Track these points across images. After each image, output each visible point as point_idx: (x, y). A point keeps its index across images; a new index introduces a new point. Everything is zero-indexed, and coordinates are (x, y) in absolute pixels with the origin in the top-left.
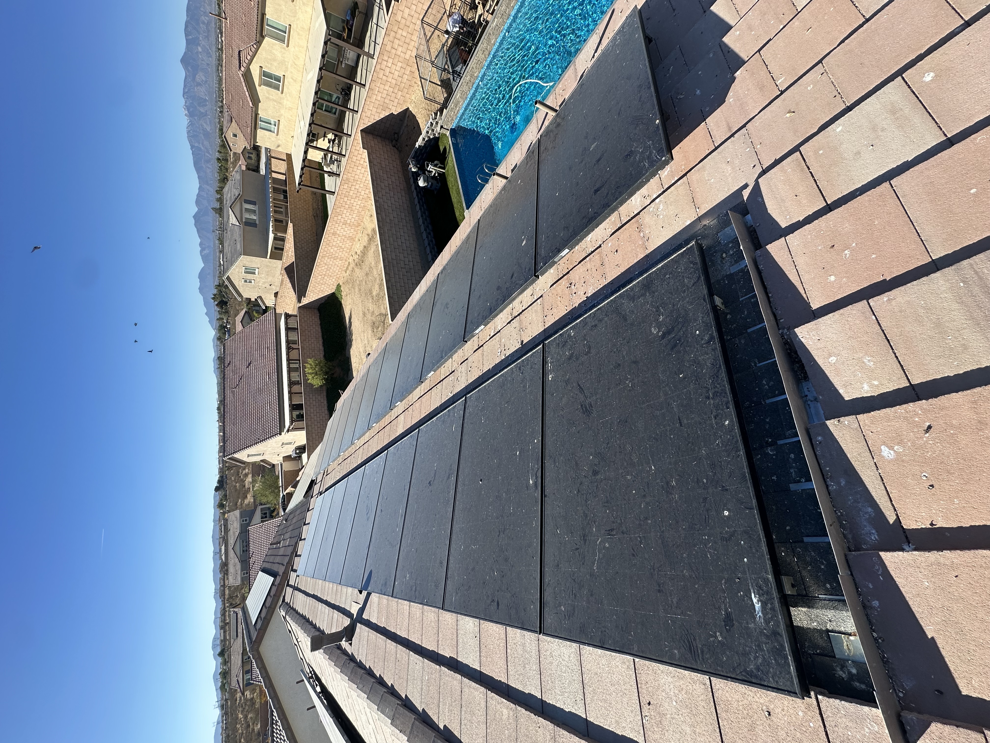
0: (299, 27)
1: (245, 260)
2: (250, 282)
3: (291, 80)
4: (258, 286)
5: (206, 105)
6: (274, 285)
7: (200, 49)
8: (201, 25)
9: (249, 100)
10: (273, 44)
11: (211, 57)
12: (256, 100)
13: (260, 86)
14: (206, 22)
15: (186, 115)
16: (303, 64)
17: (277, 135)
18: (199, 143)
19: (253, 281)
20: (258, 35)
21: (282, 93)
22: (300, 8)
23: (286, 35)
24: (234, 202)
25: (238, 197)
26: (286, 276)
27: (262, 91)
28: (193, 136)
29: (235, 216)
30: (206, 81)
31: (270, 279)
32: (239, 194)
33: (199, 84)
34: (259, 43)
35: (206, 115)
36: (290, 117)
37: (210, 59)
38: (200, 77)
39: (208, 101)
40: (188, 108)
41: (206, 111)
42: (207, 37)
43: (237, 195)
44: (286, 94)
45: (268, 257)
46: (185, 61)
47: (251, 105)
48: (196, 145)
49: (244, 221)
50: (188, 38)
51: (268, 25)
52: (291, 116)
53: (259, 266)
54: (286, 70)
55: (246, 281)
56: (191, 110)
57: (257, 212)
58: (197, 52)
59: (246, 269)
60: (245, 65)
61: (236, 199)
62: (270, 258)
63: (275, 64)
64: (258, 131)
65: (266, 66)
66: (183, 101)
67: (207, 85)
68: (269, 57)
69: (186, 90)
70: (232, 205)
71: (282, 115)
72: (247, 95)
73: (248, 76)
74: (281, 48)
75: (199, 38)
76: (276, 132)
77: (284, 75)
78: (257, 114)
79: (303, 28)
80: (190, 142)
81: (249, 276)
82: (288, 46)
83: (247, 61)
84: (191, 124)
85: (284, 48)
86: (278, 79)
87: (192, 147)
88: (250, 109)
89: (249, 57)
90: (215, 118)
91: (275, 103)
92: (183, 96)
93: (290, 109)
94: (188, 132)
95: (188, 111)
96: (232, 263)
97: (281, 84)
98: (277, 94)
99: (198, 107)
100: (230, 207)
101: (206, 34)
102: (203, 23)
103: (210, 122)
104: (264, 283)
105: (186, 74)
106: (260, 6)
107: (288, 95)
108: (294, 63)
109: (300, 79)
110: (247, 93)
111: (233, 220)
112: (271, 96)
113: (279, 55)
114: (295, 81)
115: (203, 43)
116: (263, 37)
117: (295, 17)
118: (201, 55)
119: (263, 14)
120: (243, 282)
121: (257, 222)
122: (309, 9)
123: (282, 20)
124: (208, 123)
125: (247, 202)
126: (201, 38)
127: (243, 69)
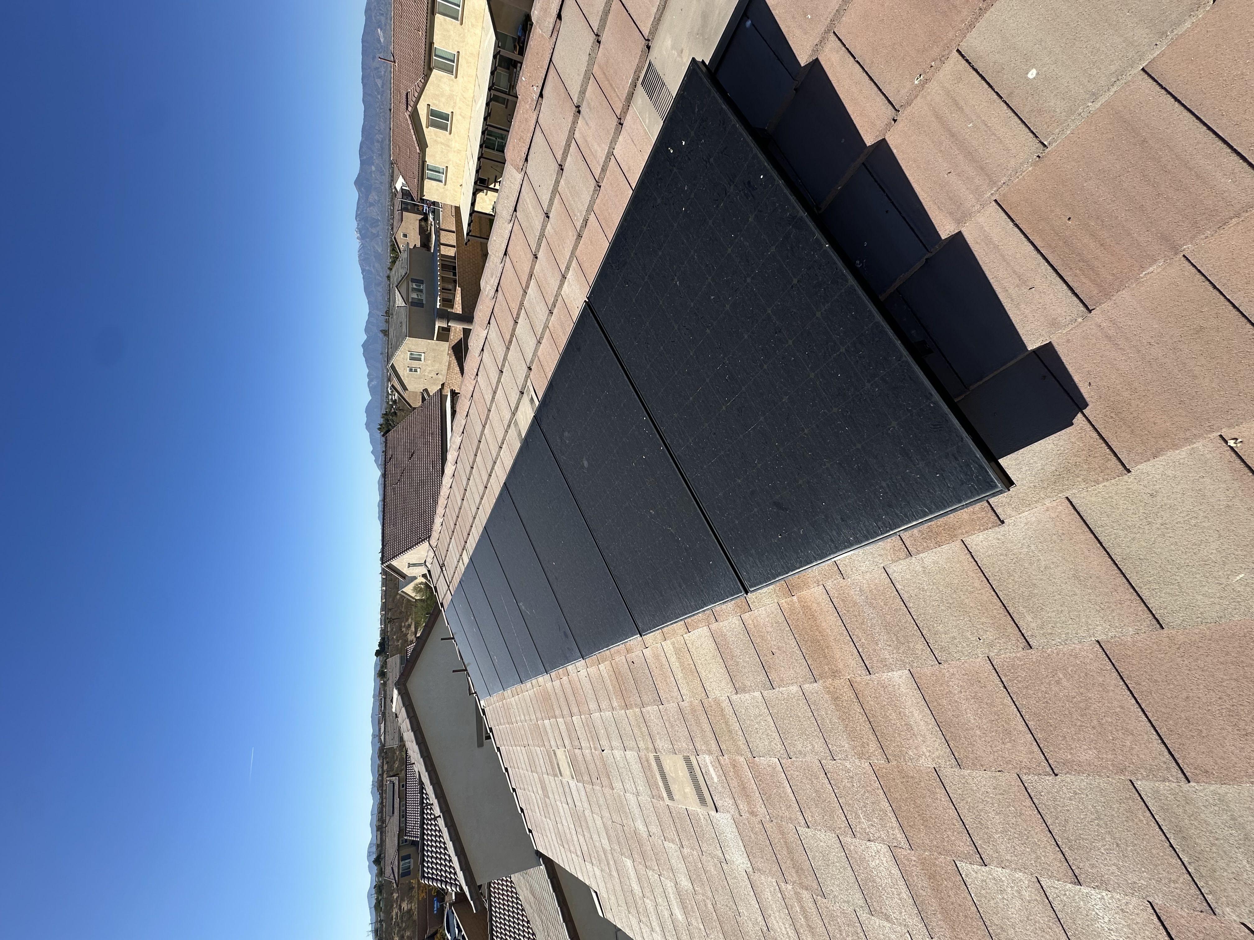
0: (468, 53)
1: (412, 344)
2: (416, 371)
3: (460, 117)
4: (424, 375)
5: (378, 226)
6: (441, 374)
7: (373, 168)
8: (376, 144)
9: (416, 145)
10: (441, 77)
11: (384, 175)
12: (423, 144)
13: (427, 127)
14: (380, 140)
15: (358, 238)
16: (472, 95)
17: (445, 184)
18: (370, 266)
19: (418, 370)
20: (426, 68)
21: (450, 133)
22: (468, 31)
23: (455, 65)
24: (401, 281)
25: (404, 276)
26: (454, 357)
27: (430, 133)
28: (364, 259)
29: (402, 296)
30: (379, 201)
31: (437, 366)
32: (406, 273)
33: (371, 205)
34: (427, 77)
35: (378, 236)
36: (458, 161)
37: (383, 177)
38: (373, 197)
39: (380, 221)
40: (359, 230)
41: (378, 232)
42: (381, 155)
43: (403, 274)
44: (454, 134)
45: (435, 339)
46: (359, 183)
47: (418, 151)
48: (367, 268)
49: (410, 301)
50: (362, 159)
51: (436, 56)
52: (460, 160)
53: (425, 350)
54: (453, 107)
55: (411, 370)
56: (363, 232)
57: (424, 291)
58: (371, 172)
59: (411, 354)
60: (412, 104)
61: (403, 278)
62: (437, 340)
63: (443, 100)
64: (425, 182)
65: (434, 104)
66: (355, 224)
67: (380, 205)
68: (437, 93)
69: (359, 212)
70: (399, 284)
71: (450, 160)
72: (415, 139)
73: (415, 116)
74: (449, 80)
75: (373, 157)
76: (443, 181)
77: (452, 112)
78: (424, 162)
79: (472, 54)
80: (361, 265)
81: (415, 364)
82: (456, 77)
83: (414, 99)
84: (363, 247)
85: (452, 80)
86: (446, 117)
87: (363, 271)
88: (418, 155)
89: (416, 95)
90: (387, 238)
91: (443, 147)
92: (356, 219)
93: (459, 151)
94: (360, 256)
95: (360, 234)
96: (396, 348)
97: (449, 123)
98: (445, 135)
99: (370, 229)
100: (397, 287)
101: (380, 152)
102: (378, 141)
103: (382, 242)
104: (430, 372)
105: (359, 195)
106: (428, 34)
107: (456, 136)
108: (463, 95)
109: (469, 114)
110: (414, 137)
111: (399, 302)
112: (439, 139)
113: (447, 89)
114: (464, 117)
115: (377, 161)
116: (430, 70)
117: (464, 42)
118: (374, 174)
119: (431, 44)
120: (408, 371)
121: (424, 302)
122: (478, 31)
123: (451, 47)
124: (380, 244)
125: (413, 281)
126: (375, 157)
127: (410, 109)
